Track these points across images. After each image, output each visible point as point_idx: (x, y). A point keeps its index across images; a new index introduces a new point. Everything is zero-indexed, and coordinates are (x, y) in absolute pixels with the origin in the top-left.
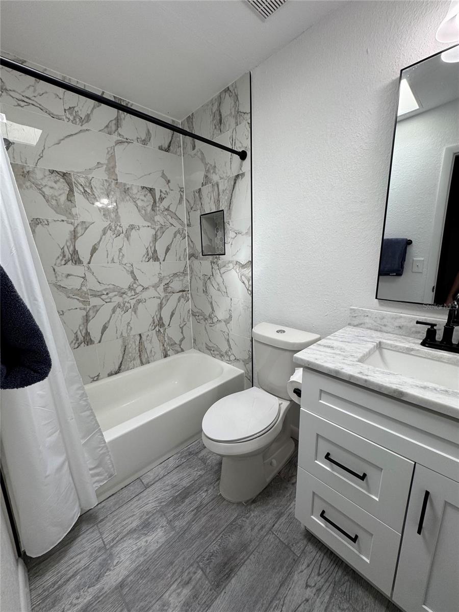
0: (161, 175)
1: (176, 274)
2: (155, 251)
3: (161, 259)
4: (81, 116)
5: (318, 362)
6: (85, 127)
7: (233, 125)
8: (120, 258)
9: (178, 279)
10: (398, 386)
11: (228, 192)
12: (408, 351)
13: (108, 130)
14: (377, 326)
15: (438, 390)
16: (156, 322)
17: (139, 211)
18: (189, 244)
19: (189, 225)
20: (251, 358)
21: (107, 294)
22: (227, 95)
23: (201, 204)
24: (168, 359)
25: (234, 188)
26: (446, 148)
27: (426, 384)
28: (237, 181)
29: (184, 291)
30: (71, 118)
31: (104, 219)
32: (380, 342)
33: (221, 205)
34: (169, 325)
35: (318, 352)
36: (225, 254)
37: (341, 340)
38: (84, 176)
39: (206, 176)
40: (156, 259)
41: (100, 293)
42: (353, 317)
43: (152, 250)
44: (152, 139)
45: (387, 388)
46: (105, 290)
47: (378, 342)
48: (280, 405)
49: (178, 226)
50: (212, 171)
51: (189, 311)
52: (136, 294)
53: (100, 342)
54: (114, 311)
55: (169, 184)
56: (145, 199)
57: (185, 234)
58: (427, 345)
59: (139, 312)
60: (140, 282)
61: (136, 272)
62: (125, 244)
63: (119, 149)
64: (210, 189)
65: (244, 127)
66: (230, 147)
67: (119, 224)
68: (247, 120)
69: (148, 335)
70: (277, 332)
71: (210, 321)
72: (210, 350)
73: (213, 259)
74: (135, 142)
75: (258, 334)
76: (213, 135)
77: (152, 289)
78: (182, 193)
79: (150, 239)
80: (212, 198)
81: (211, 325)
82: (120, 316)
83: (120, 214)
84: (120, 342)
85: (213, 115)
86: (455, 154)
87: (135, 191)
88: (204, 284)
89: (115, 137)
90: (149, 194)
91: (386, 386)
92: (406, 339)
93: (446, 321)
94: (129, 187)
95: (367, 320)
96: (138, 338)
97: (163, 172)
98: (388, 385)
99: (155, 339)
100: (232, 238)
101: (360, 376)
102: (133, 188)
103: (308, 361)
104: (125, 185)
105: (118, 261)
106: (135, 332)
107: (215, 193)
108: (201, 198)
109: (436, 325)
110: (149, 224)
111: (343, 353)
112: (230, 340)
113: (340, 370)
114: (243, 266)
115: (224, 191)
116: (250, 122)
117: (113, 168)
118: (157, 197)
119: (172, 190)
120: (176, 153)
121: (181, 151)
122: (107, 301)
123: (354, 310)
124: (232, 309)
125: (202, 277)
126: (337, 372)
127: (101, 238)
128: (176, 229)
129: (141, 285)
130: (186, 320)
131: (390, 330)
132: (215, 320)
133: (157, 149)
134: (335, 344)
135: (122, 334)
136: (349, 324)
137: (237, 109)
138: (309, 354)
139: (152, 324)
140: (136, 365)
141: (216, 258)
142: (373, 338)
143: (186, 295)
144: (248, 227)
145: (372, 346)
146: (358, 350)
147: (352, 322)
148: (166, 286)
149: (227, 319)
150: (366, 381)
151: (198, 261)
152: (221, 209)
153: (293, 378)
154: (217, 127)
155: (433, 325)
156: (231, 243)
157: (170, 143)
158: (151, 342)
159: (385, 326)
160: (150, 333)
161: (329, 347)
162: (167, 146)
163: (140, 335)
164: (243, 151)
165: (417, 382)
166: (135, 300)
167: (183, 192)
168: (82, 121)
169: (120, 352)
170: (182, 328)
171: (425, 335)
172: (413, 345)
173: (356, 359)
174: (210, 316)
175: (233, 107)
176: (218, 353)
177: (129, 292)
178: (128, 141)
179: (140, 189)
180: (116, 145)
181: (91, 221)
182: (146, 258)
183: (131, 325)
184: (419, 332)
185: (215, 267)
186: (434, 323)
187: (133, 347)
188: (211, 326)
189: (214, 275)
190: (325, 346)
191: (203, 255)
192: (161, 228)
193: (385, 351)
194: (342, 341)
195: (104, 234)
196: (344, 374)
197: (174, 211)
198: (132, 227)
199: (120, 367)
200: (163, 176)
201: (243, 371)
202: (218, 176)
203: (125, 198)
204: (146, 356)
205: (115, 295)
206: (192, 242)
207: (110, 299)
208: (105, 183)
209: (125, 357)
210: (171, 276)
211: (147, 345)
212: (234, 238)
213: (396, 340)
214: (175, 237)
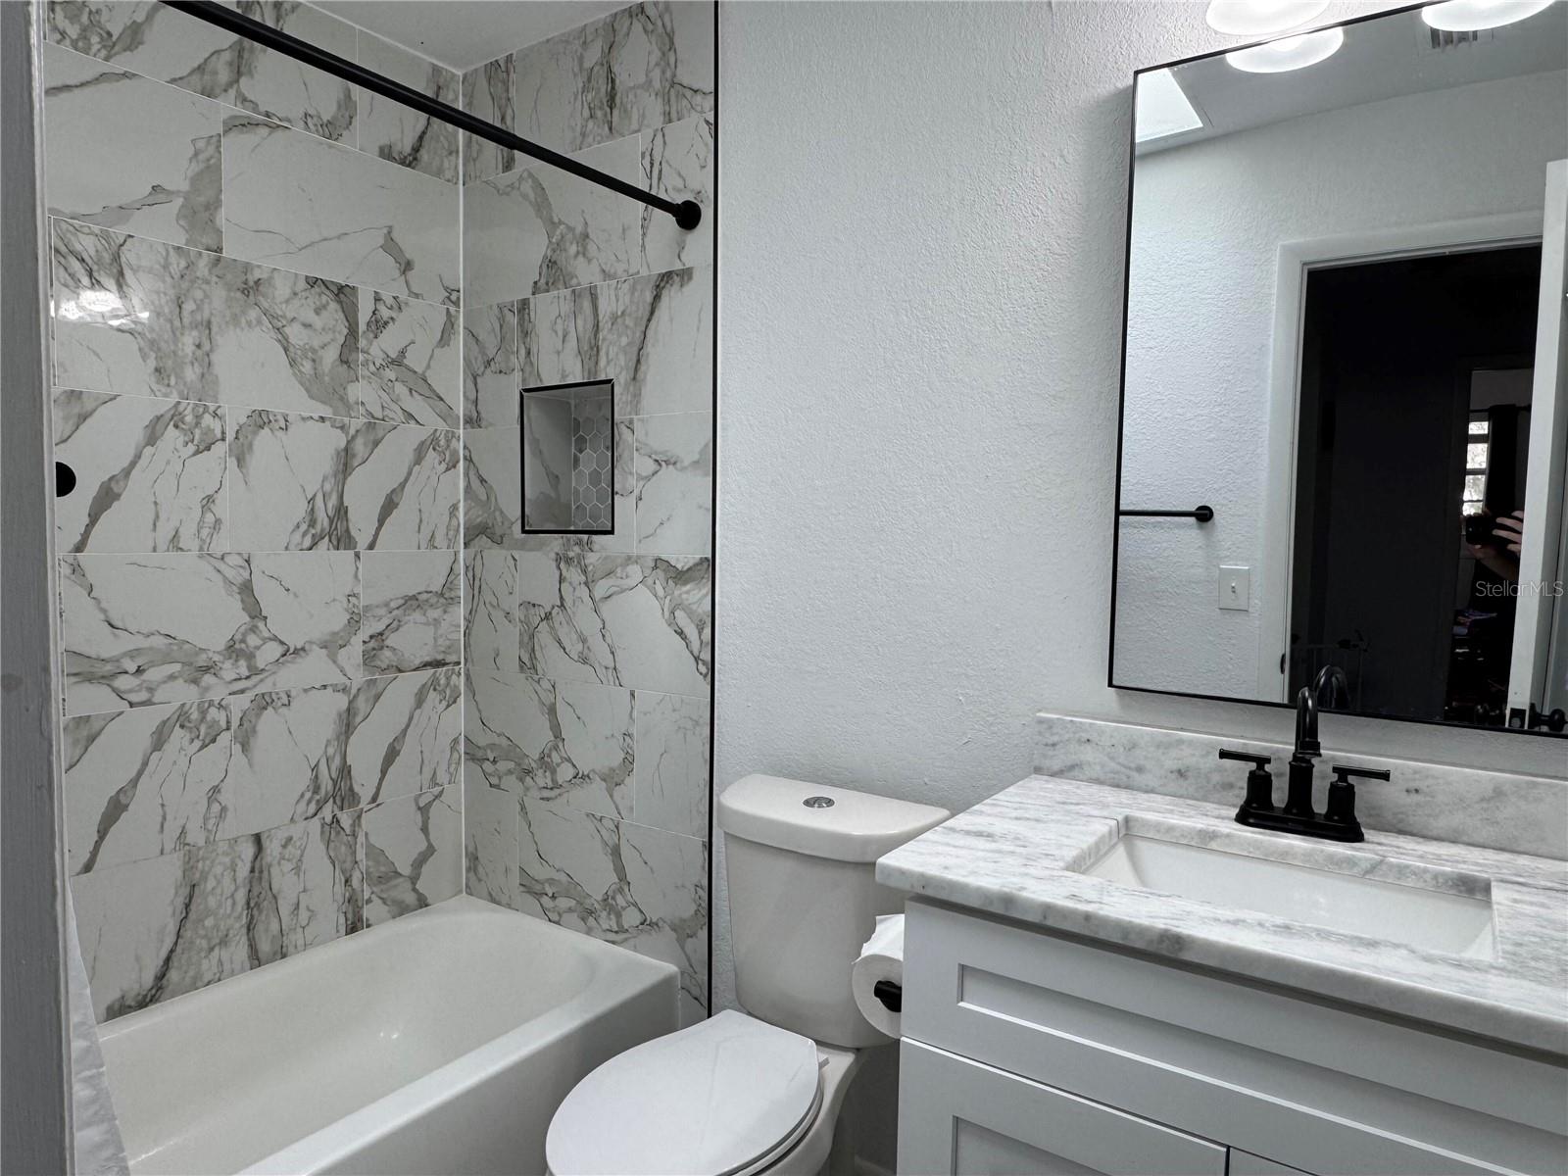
0: (381, 241)
1: (414, 598)
2: (341, 511)
3: (362, 540)
4: (109, 27)
5: (950, 876)
6: (117, 65)
7: (657, 121)
8: (205, 532)
9: (423, 619)
10: (1169, 921)
11: (629, 322)
12: (1204, 840)
13: (202, 79)
14: (1117, 773)
15: (1267, 925)
16: (326, 785)
17: (293, 363)
18: (468, 489)
19: (473, 421)
20: (705, 912)
21: (139, 671)
22: (637, 27)
23: (529, 353)
24: (363, 938)
25: (652, 313)
26: (1283, 246)
27: (1239, 914)
28: (665, 293)
29: (438, 664)
30: (73, 31)
31: (155, 387)
32: (1127, 820)
33: (602, 363)
34: (374, 799)
35: (948, 849)
36: (612, 532)
37: (1015, 814)
38: (96, 229)
39: (551, 263)
40: (341, 538)
41: (108, 668)
42: (1046, 745)
43: (330, 505)
44: (357, 121)
45: (1142, 931)
46: (132, 654)
47: (1120, 818)
48: (822, 1065)
49: (432, 422)
50: (573, 249)
51: (456, 741)
52: (254, 671)
53: (88, 868)
54: (159, 741)
55: (410, 274)
56: (318, 322)
57: (455, 453)
58: (1251, 821)
59: (259, 743)
60: (275, 626)
61: (263, 590)
62: (226, 483)
63: (235, 147)
64: (566, 307)
65: (691, 129)
66: (643, 186)
67: (212, 406)
68: (702, 112)
69: (290, 839)
70: (807, 803)
71: (543, 779)
72: (538, 895)
73: (567, 546)
74: (298, 129)
75: (736, 813)
76: (583, 135)
77: (318, 655)
78: (452, 309)
79: (327, 465)
80: (572, 336)
81: (546, 794)
82: (183, 762)
83: (217, 369)
84: (171, 869)
85: (585, 74)
86: (1304, 264)
87: (282, 290)
88: (526, 639)
89: (226, 106)
90: (333, 306)
91: (1140, 925)
92: (1196, 808)
93: (1293, 748)
94: (265, 276)
95: (1088, 754)
96: (248, 851)
97: (389, 233)
98: (1145, 922)
99: (316, 852)
100: (640, 478)
101: (1070, 904)
102: (278, 281)
103: (922, 876)
104: (247, 268)
105: (195, 545)
106: (238, 826)
107: (584, 323)
108: (526, 334)
109: (1268, 761)
110: (327, 412)
111: (1022, 850)
112: (625, 851)
113: (1014, 892)
114: (680, 576)
115: (614, 318)
116: (712, 121)
117: (207, 207)
118: (364, 317)
119: (417, 296)
120: (439, 173)
121: (456, 167)
122: (134, 698)
123: (1049, 724)
124: (634, 731)
125: (517, 614)
126: (1008, 900)
127: (138, 457)
128: (424, 434)
129: (275, 638)
130: (442, 777)
131: (1153, 783)
132: (565, 773)
133: (373, 155)
134: (999, 826)
135: (183, 832)
136: (1038, 770)
137: (668, 74)
138: (921, 854)
139: (308, 795)
140: (227, 967)
141: (579, 543)
142: (1105, 806)
143: (448, 679)
144: (703, 444)
145: (1105, 830)
146: (1066, 841)
147: (1046, 763)
148: (373, 644)
149: (613, 770)
150: (1088, 917)
151: (504, 552)
152: (603, 377)
153: (869, 949)
154: (599, 114)
155: (1262, 761)
156: (636, 492)
157: (421, 138)
158: (297, 870)
159: (1140, 769)
160: (296, 831)
161: (979, 834)
162: (408, 149)
163: (258, 839)
164: (688, 204)
165: (1219, 912)
166: (250, 695)
167: (456, 303)
168: (111, 46)
169: (170, 910)
170: (424, 810)
171: (1244, 793)
172: (1216, 822)
173: (1062, 864)
174: (543, 760)
175: (657, 64)
176: (573, 903)
177: (228, 665)
178: (271, 123)
179: (302, 284)
180: (225, 132)
181: (103, 389)
182: (304, 534)
183: (225, 797)
184: (1231, 786)
185: (573, 575)
186: (1265, 754)
187: (224, 892)
188: (548, 799)
189: (568, 603)
190: (968, 833)
191: (524, 531)
192: (371, 426)
193: (1141, 845)
194: (1017, 819)
195: (152, 439)
196: (1029, 905)
197: (419, 370)
198: (260, 420)
199: (161, 976)
200: (390, 245)
201: (670, 968)
202: (595, 267)
203: (243, 312)
204: (275, 927)
205: (172, 677)
206: (483, 481)
207: (151, 690)
208: (173, 257)
209: (188, 934)
210: (393, 605)
211: (283, 881)
212: (648, 478)
213: (1171, 812)
214: (419, 460)
